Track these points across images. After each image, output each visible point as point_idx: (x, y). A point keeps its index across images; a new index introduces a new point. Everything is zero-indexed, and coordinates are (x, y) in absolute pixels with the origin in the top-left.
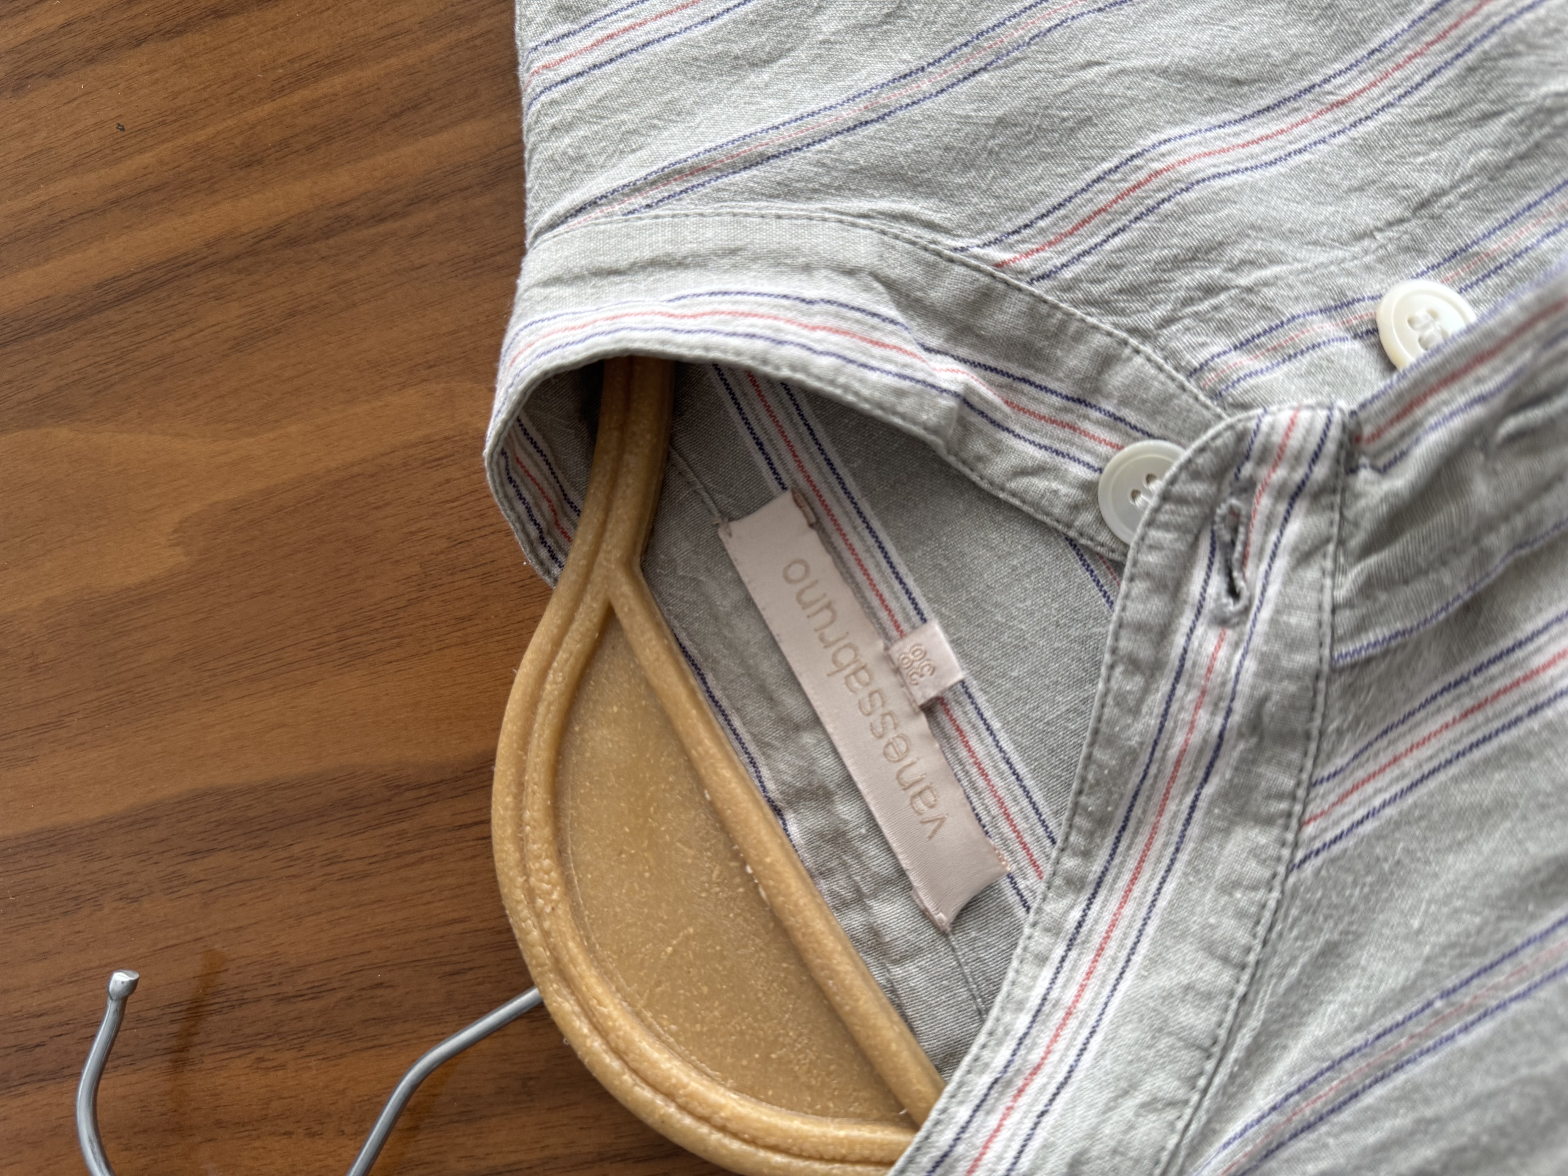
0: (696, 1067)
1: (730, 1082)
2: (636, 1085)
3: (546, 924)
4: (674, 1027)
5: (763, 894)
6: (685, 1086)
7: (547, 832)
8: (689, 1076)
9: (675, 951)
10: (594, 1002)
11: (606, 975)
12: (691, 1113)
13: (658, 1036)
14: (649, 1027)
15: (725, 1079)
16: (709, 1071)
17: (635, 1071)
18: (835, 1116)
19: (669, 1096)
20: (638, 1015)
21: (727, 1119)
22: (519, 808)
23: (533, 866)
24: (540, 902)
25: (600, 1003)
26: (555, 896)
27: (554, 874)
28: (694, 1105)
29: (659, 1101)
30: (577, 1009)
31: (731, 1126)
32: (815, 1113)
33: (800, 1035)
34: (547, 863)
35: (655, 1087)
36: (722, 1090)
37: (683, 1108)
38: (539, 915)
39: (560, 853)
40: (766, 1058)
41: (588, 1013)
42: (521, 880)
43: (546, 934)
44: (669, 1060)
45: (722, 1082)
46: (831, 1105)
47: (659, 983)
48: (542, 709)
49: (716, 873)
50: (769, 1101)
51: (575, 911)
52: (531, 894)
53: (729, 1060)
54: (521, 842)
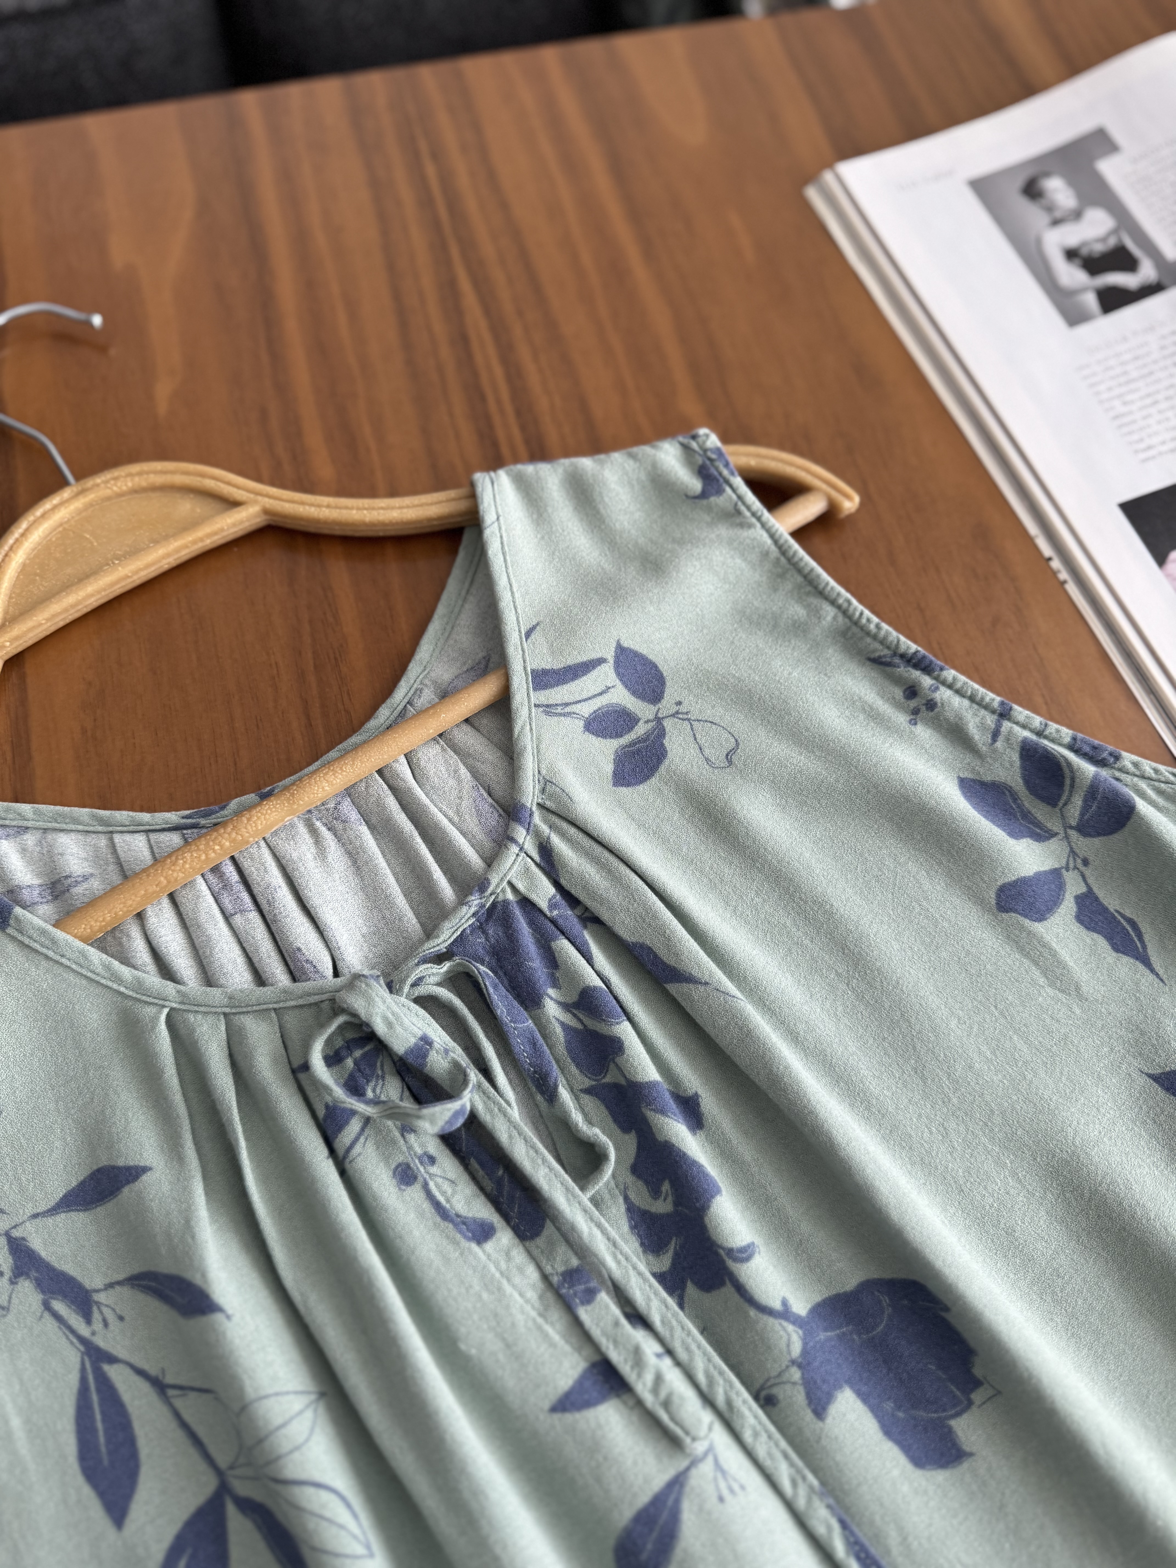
0: (36, 548)
1: (28, 561)
2: (29, 521)
3: (103, 485)
4: (54, 539)
5: (106, 568)
6: (26, 540)
7: (144, 484)
8: (31, 543)
9: (87, 539)
10: (67, 505)
11: (79, 512)
12: (15, 543)
13: (50, 533)
14: (55, 529)
15: (29, 559)
16: (34, 553)
17: (35, 522)
18: (9, 602)
19: (23, 535)
20: (61, 525)
21: (10, 557)
22: (155, 472)
23: (129, 479)
24: (112, 482)
25: (66, 508)
26: (115, 488)
27: (124, 488)
28: (18, 544)
29: (21, 531)
30: (65, 499)
31: (7, 559)
32: (11, 594)
33: (45, 587)
34: (130, 484)
35: (27, 530)
36: (24, 557)
37: (17, 540)
38: (107, 482)
39: (135, 491)
40: (36, 574)
41: (62, 503)
42: (123, 474)
43: (98, 485)
44: (39, 536)
45: (28, 558)
46: (14, 600)
47: (74, 532)
48: (199, 479)
49: (119, 553)
50: (18, 577)
51: (109, 499)
52: (116, 479)
53: (37, 561)
54: (140, 474)
